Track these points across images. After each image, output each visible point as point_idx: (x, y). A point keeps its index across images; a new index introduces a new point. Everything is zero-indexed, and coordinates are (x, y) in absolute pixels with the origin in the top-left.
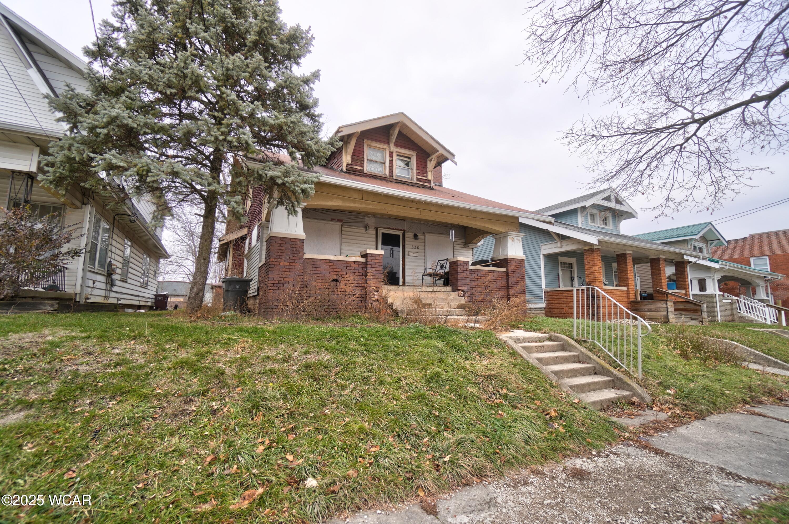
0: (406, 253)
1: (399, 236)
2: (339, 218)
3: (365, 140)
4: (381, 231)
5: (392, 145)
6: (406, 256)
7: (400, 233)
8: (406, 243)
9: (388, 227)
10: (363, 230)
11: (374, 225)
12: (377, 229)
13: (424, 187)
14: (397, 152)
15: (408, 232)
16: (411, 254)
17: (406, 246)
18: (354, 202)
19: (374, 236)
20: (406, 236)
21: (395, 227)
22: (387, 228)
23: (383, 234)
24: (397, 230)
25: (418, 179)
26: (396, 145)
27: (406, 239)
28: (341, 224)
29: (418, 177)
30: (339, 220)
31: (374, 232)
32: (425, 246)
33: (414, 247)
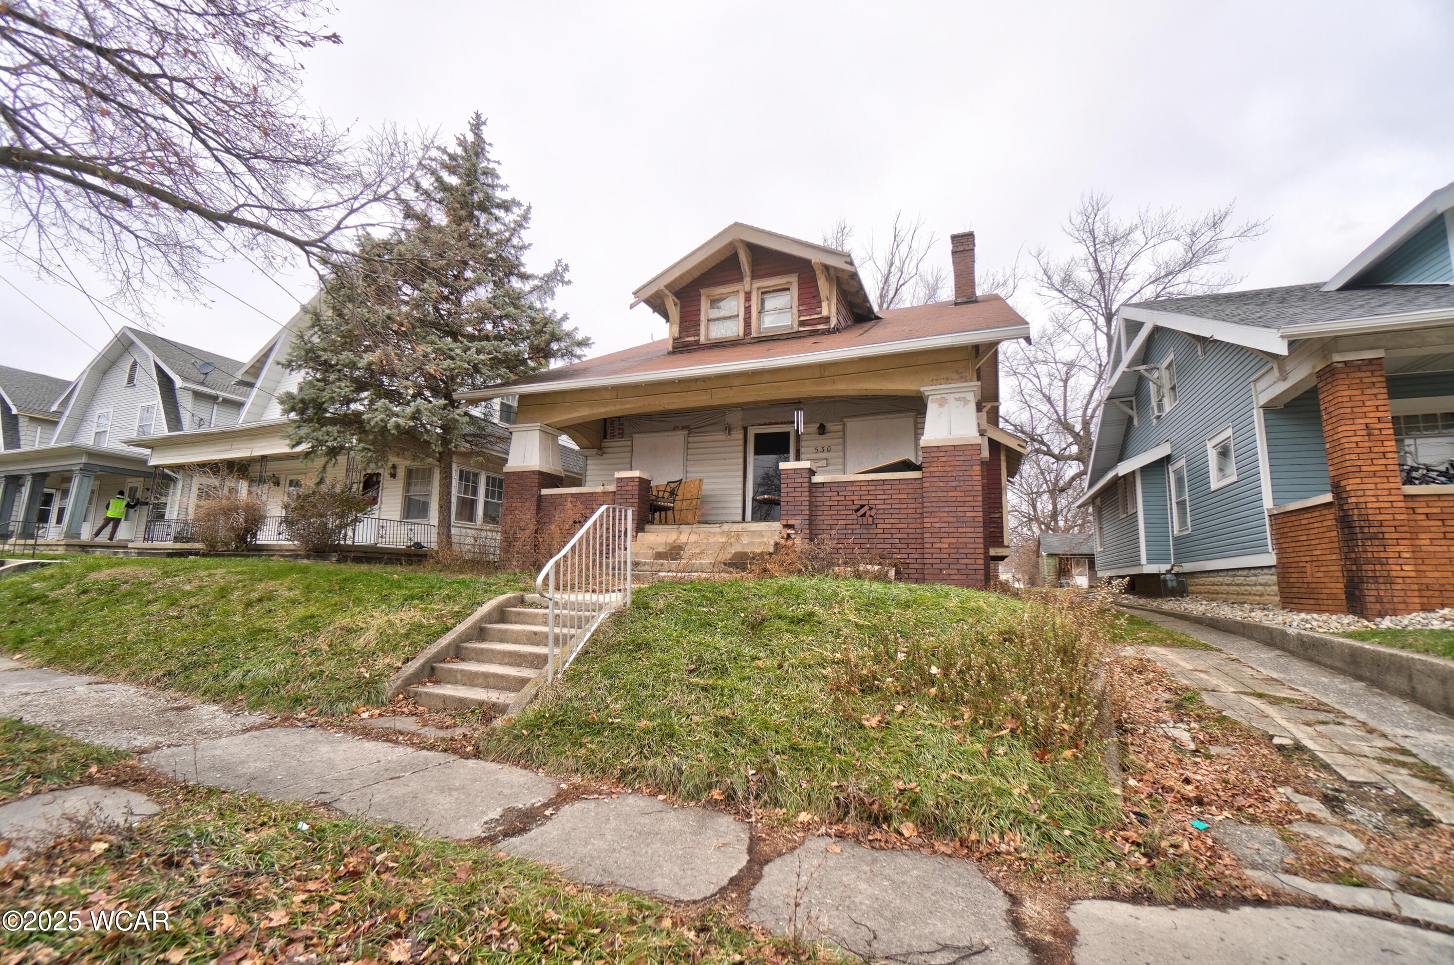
1: (787, 434)
2: (685, 424)
3: (702, 291)
4: (752, 432)
5: (747, 279)
8: (803, 443)
9: (767, 421)
10: (722, 436)
11: (741, 423)
12: (745, 430)
13: (814, 333)
14: (758, 289)
15: (807, 423)
19: (741, 442)
21: (779, 420)
22: (765, 424)
23: (757, 436)
24: (785, 423)
25: (802, 323)
26: (754, 277)
27: (803, 438)
28: (686, 432)
29: (802, 318)
30: (684, 428)
31: (741, 436)
32: (844, 444)
33: (820, 449)
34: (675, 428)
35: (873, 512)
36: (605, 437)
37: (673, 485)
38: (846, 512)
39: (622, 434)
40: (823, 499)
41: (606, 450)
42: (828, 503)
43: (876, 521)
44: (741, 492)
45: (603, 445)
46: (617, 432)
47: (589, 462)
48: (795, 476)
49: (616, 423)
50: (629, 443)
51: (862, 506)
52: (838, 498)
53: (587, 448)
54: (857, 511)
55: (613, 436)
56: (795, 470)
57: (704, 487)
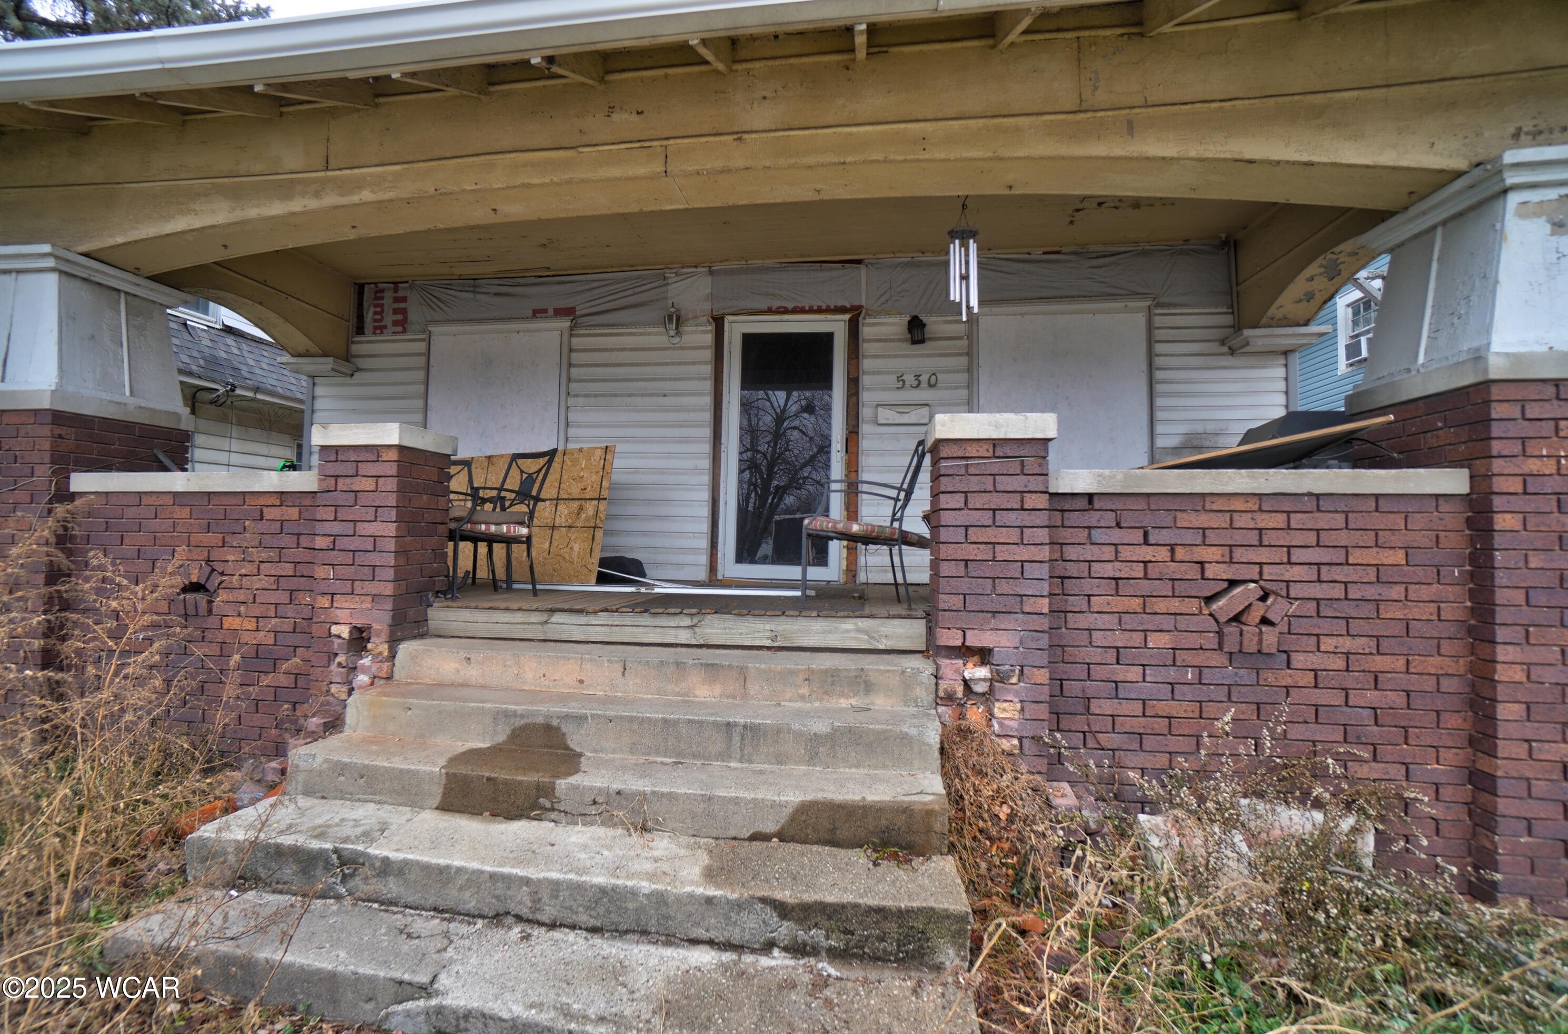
0: (866, 412)
1: (828, 338)
2: (563, 304)
4: (736, 329)
6: (866, 429)
7: (837, 326)
8: (867, 364)
9: (775, 304)
10: (657, 337)
11: (707, 306)
12: (718, 322)
15: (878, 314)
16: (885, 415)
17: (865, 380)
18: (286, 190)
19: (708, 354)
20: (866, 331)
21: (807, 303)
22: (770, 311)
23: (749, 340)
24: (820, 311)
27: (866, 348)
28: (565, 324)
30: (560, 312)
31: (708, 338)
32: (971, 370)
33: (910, 379)
34: (538, 313)
35: (1277, 609)
36: (360, 330)
37: (531, 466)
38: (1175, 605)
39: (402, 324)
40: (1089, 552)
41: (361, 363)
42: (1109, 570)
43: (1291, 643)
44: (706, 479)
45: (355, 348)
46: (389, 319)
47: (319, 391)
48: (995, 466)
49: (389, 296)
50: (421, 347)
51: (1233, 583)
52: (1147, 553)
53: (307, 354)
54: (1209, 600)
55: (381, 329)
56: (995, 443)
57: (617, 463)
